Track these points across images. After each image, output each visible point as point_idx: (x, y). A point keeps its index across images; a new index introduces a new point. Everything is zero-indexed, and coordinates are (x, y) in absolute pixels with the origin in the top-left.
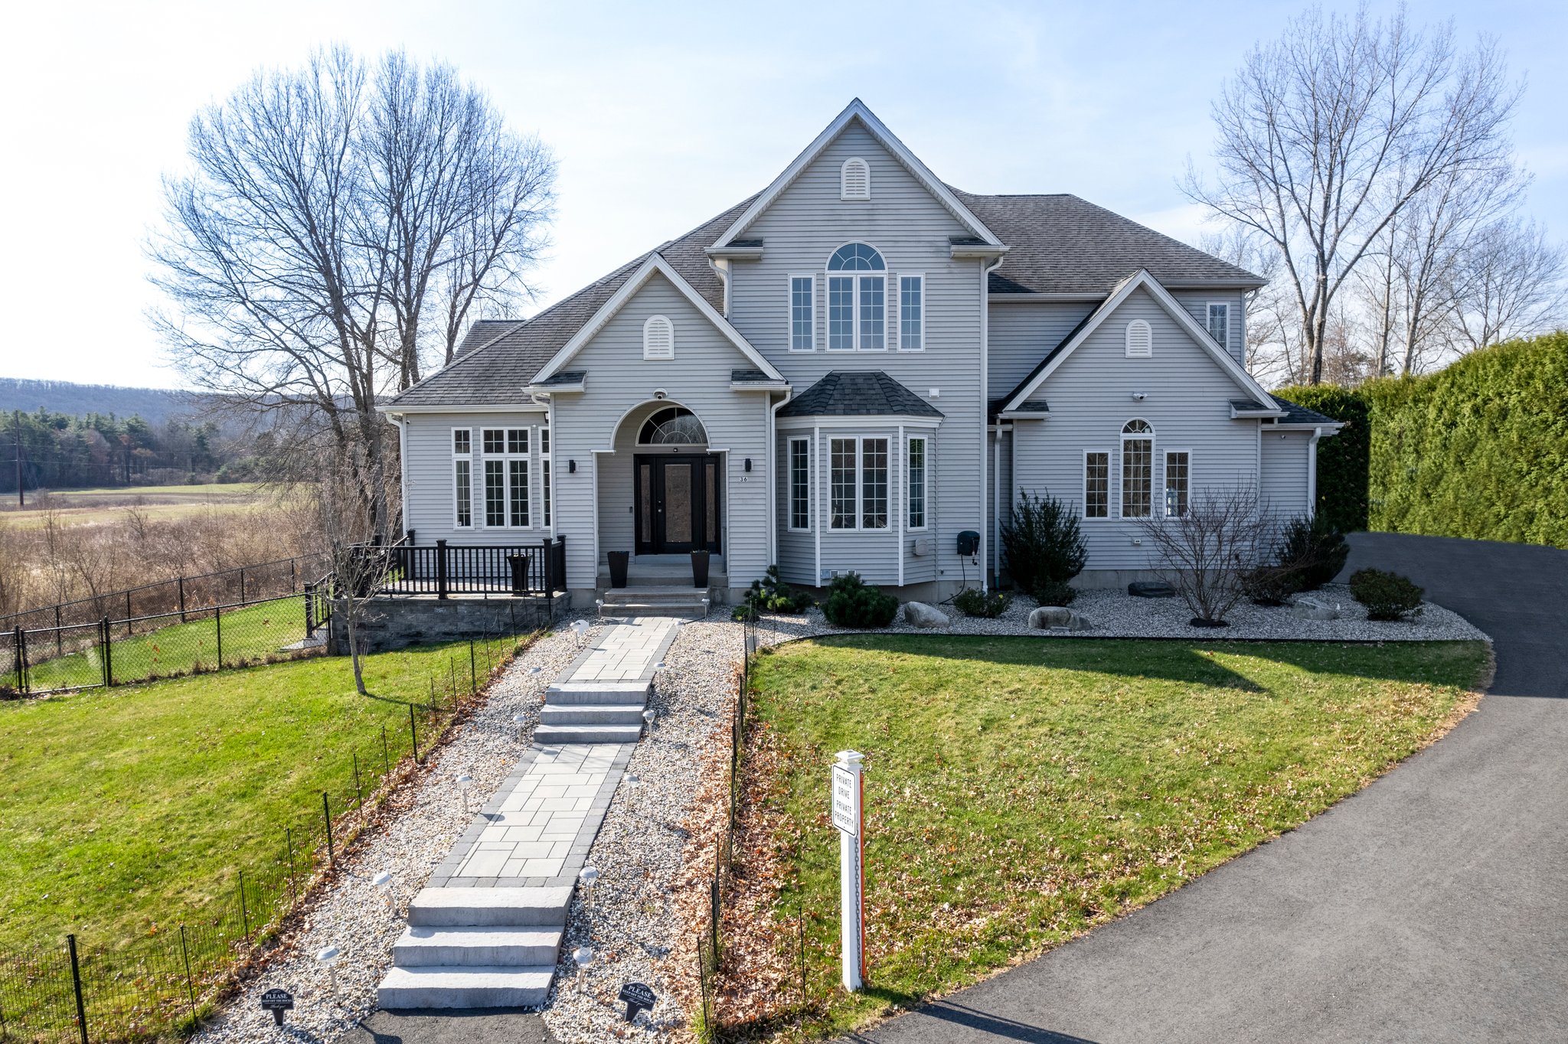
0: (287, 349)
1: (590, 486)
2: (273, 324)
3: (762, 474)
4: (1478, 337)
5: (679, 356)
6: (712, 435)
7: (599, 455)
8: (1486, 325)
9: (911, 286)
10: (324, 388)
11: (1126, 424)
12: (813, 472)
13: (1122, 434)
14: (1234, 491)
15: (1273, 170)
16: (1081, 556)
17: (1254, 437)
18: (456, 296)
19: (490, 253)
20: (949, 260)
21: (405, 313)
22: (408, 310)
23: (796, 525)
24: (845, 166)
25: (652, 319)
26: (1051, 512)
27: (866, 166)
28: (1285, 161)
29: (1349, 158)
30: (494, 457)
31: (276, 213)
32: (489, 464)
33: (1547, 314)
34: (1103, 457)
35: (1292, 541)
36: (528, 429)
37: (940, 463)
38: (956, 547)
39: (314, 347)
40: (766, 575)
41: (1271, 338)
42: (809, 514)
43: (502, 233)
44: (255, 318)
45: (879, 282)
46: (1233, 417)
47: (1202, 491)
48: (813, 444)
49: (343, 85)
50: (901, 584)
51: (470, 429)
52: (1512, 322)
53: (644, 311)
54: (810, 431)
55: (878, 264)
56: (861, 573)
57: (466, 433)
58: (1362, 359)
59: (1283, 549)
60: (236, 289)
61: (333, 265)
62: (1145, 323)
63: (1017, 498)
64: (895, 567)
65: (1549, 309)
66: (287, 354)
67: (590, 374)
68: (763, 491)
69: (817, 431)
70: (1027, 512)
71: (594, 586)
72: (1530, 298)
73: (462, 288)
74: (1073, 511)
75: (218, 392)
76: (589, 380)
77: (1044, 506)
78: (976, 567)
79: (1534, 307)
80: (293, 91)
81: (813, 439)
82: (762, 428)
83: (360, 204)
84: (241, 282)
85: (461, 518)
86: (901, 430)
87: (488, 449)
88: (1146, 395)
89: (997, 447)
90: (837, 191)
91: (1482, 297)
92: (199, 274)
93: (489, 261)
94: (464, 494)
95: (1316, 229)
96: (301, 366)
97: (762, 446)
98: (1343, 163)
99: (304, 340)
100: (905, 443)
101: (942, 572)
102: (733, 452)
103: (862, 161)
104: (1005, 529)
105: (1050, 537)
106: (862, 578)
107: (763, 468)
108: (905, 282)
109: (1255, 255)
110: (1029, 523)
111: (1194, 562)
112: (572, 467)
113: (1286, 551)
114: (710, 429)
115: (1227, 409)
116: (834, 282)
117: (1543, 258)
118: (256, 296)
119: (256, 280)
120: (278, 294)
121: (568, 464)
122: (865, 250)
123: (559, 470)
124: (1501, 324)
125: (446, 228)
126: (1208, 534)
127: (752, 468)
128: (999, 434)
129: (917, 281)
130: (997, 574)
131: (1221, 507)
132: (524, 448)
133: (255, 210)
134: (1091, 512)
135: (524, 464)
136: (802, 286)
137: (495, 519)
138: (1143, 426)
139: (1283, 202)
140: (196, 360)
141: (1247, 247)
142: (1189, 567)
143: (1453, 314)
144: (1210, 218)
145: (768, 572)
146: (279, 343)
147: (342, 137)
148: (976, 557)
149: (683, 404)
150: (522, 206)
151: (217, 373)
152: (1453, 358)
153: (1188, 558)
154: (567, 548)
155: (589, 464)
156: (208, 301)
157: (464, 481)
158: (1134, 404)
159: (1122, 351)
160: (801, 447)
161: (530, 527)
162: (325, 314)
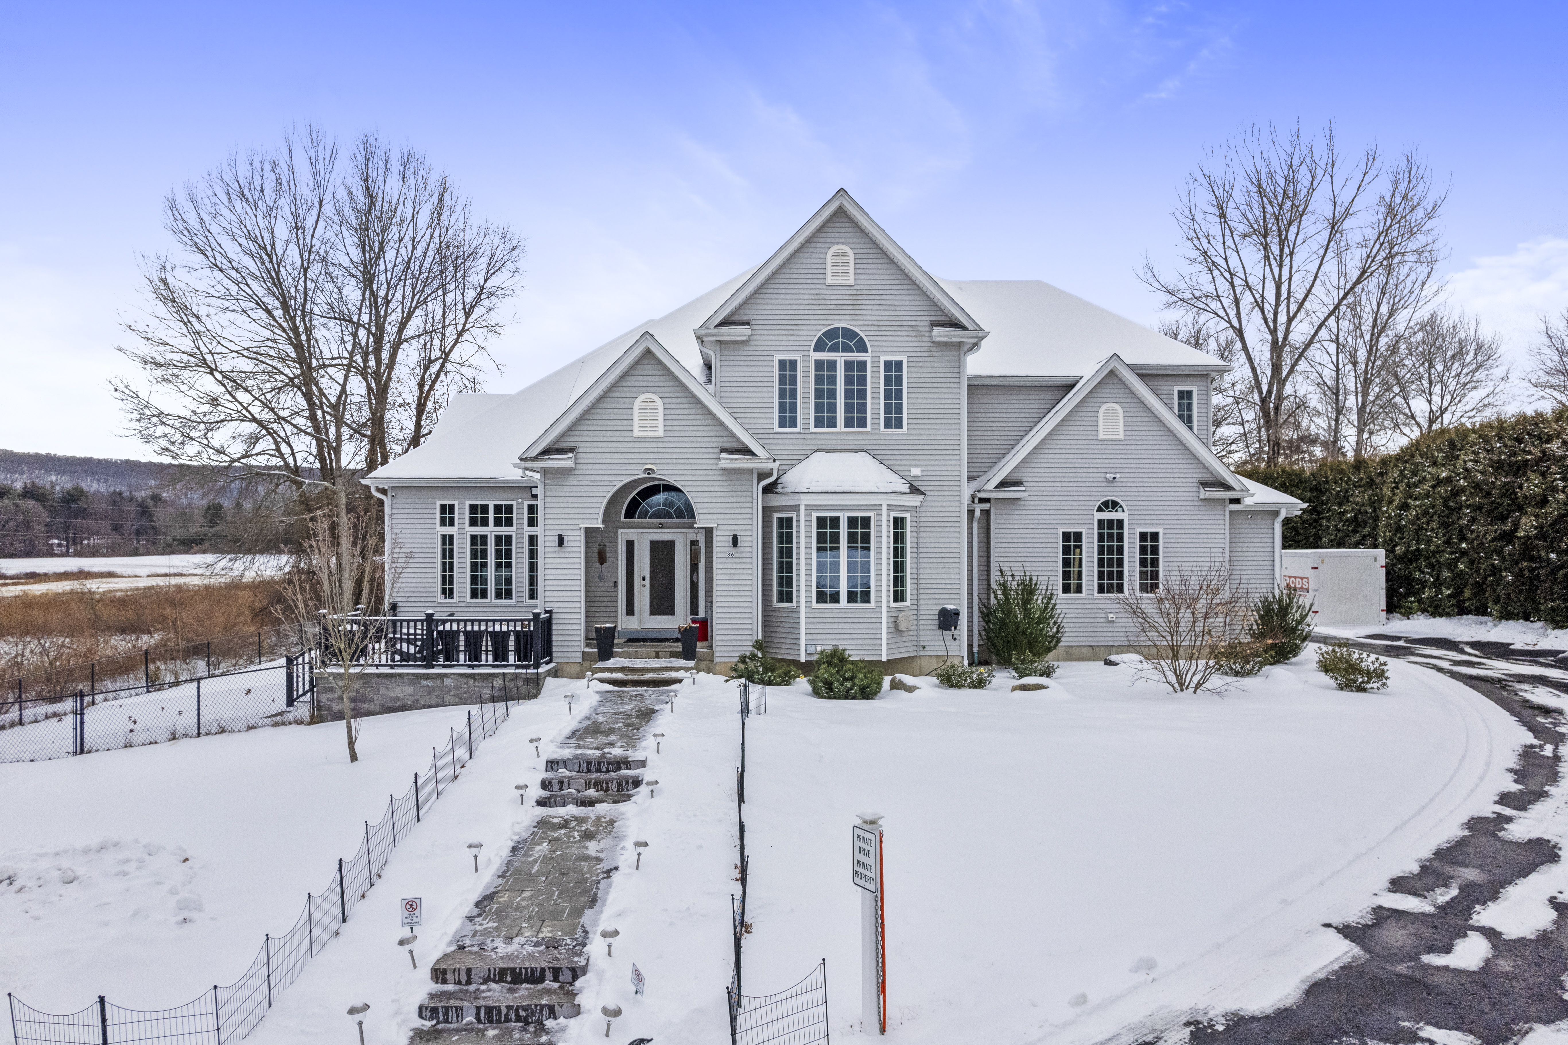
0: (254, 420)
1: (578, 560)
2: (242, 396)
3: (749, 549)
4: (1425, 423)
5: (668, 434)
6: (700, 511)
7: (588, 530)
8: (1431, 410)
9: (893, 369)
10: (291, 461)
11: (1099, 503)
12: (798, 548)
13: (1096, 514)
14: (1207, 569)
15: (1226, 259)
16: (1058, 632)
17: (1222, 517)
18: (426, 368)
19: (460, 327)
20: (930, 344)
21: (373, 385)
22: (378, 383)
23: (781, 600)
24: (830, 252)
25: (642, 397)
26: (1028, 590)
27: (851, 253)
28: (1238, 252)
29: (1295, 251)
30: (479, 530)
31: (247, 285)
32: (474, 538)
33: (1486, 401)
34: (1078, 536)
35: (1261, 617)
36: (514, 503)
37: (922, 540)
38: (937, 622)
39: (284, 419)
40: (751, 649)
41: (1229, 420)
42: (794, 589)
43: (472, 308)
44: (223, 389)
45: (862, 365)
46: (1202, 497)
47: (1177, 569)
48: (798, 521)
49: (317, 160)
50: (884, 659)
51: (456, 503)
52: (1454, 408)
53: (634, 389)
54: (796, 508)
55: (862, 347)
56: (848, 647)
57: (452, 507)
58: (1314, 442)
59: (1252, 625)
60: (204, 360)
61: (304, 337)
62: (1117, 407)
63: (995, 576)
64: (878, 642)
65: (1488, 396)
66: (254, 425)
67: (580, 450)
68: (749, 566)
69: (802, 508)
70: (1004, 587)
71: (580, 660)
72: (1469, 386)
73: (431, 362)
74: (1050, 587)
75: (182, 462)
76: (579, 455)
77: (1022, 583)
78: (956, 642)
79: (1474, 393)
80: (267, 167)
81: (798, 516)
82: (749, 505)
83: (332, 278)
84: (210, 352)
85: (444, 591)
86: (885, 508)
87: (473, 522)
88: (1118, 476)
89: (975, 526)
90: (822, 276)
91: (1425, 383)
92: (168, 344)
93: (460, 334)
94: (448, 567)
95: (1270, 316)
96: (268, 437)
97: (749, 522)
98: (1291, 254)
99: (272, 410)
100: (889, 521)
101: (924, 647)
102: (720, 527)
103: (846, 248)
104: (984, 605)
105: (1027, 613)
106: (847, 653)
107: (749, 544)
108: (888, 365)
109: (1212, 341)
110: (1007, 599)
111: (1169, 638)
112: (561, 541)
113: (1255, 627)
114: (698, 505)
115: (1196, 489)
116: (819, 365)
117: (1479, 347)
118: (225, 366)
119: (225, 350)
120: (246, 365)
121: (556, 538)
122: (850, 334)
123: (547, 544)
124: (1443, 411)
125: (418, 302)
126: (1182, 610)
127: (739, 544)
128: (977, 513)
129: (899, 364)
130: (976, 649)
131: (1194, 583)
132: (509, 522)
133: (226, 281)
134: (1066, 589)
135: (509, 539)
136: (788, 369)
137: (478, 592)
138: (1113, 505)
139: (1238, 291)
140: (160, 430)
141: (1204, 332)
142: (1166, 643)
143: (1398, 399)
144: (1169, 305)
145: (753, 646)
146: (247, 414)
147: (314, 212)
148: (956, 633)
149: (672, 480)
150: (493, 282)
151: (182, 443)
152: (1404, 442)
153: (1164, 634)
154: (554, 622)
155: (578, 538)
156: (175, 371)
157: (448, 553)
158: (1105, 484)
159: (1095, 433)
160: (786, 524)
161: (513, 601)
162: (294, 385)
